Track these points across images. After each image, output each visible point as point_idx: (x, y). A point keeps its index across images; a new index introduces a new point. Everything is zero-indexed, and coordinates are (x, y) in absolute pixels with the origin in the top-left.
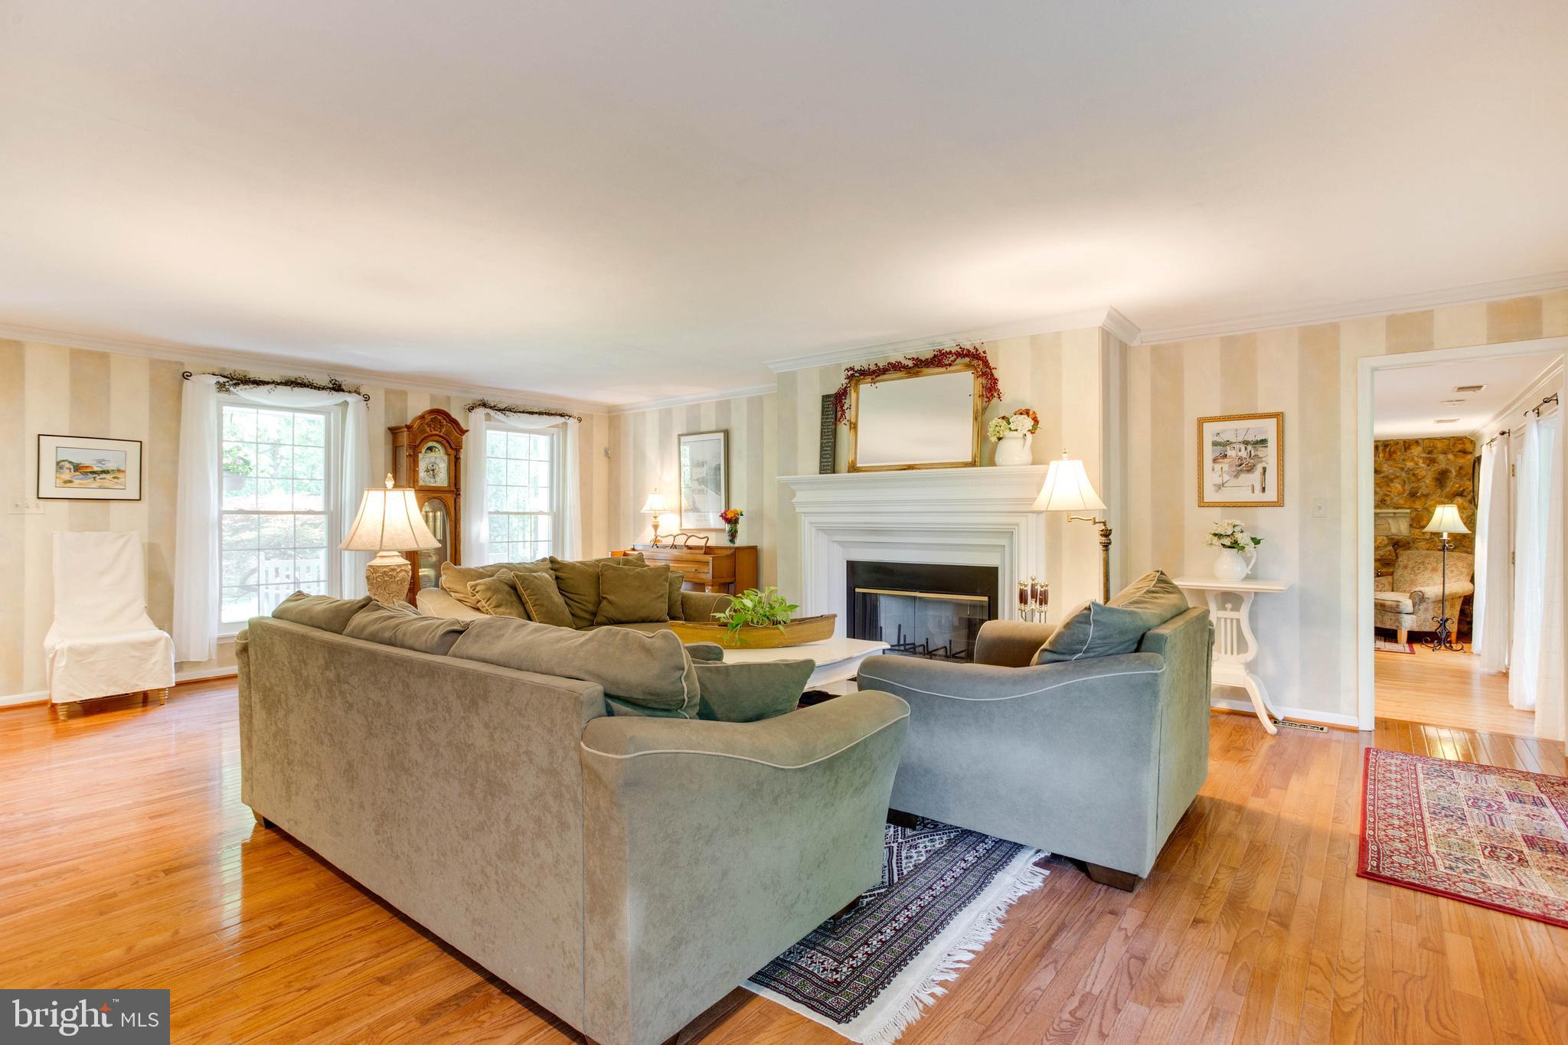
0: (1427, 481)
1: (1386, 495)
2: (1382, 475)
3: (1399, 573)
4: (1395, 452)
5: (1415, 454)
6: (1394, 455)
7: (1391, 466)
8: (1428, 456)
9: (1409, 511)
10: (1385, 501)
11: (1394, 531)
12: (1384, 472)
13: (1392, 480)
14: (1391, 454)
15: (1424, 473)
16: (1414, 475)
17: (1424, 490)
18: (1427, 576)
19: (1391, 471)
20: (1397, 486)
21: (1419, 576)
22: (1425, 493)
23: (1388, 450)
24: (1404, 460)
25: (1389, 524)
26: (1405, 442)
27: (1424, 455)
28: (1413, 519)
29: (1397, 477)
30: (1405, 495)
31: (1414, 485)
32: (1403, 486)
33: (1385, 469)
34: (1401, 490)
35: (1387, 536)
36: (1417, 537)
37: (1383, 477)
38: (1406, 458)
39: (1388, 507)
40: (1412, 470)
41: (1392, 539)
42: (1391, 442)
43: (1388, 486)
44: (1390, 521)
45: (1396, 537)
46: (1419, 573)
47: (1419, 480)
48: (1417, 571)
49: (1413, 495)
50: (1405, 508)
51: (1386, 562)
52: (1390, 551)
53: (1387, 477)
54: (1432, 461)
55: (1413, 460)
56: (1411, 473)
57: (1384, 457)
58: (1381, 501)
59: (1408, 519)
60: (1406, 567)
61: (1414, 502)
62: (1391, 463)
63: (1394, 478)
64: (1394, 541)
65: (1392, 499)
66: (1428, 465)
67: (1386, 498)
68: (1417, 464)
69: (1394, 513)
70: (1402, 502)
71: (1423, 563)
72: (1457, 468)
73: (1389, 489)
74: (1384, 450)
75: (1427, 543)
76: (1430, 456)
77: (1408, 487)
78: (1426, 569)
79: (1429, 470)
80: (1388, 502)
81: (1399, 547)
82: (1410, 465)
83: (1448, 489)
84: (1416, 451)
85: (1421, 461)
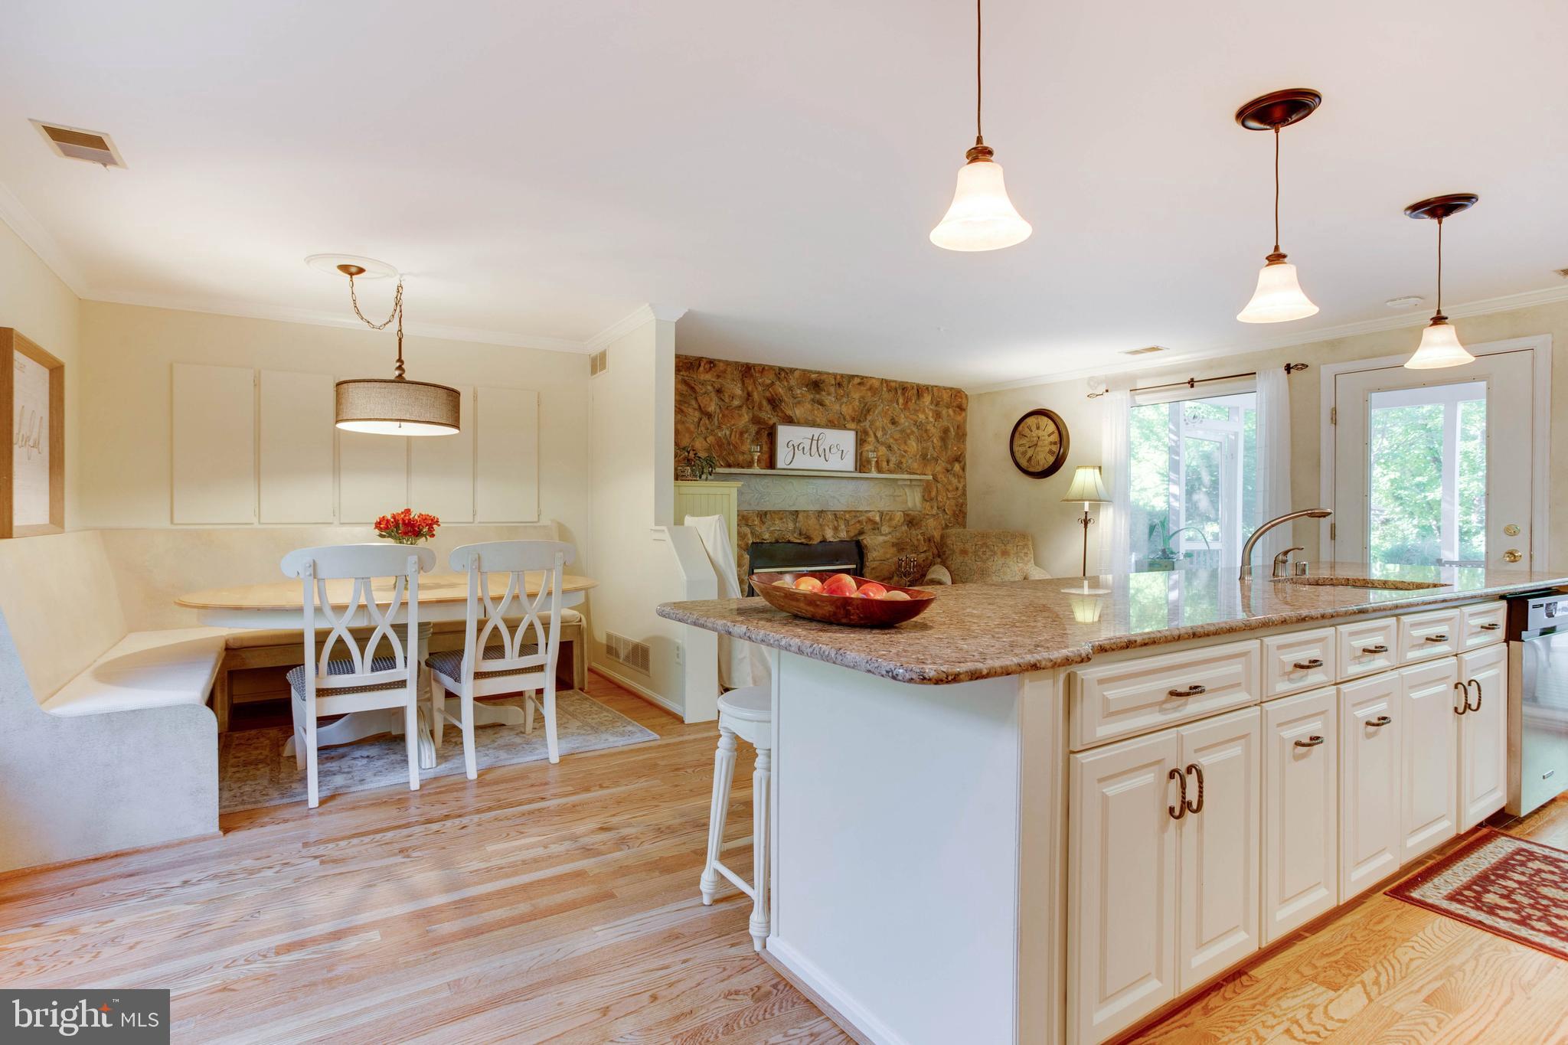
0: (935, 441)
1: (903, 456)
2: (899, 429)
3: (956, 558)
4: (910, 399)
5: (926, 404)
6: (910, 403)
7: (907, 417)
8: (935, 408)
9: (923, 477)
10: (902, 463)
11: (910, 504)
12: (901, 424)
14: (908, 400)
15: (932, 430)
16: (925, 431)
17: (932, 452)
19: (907, 424)
20: (912, 444)
22: (934, 455)
23: (906, 394)
24: (917, 411)
25: (906, 494)
26: (918, 386)
27: (932, 407)
28: (924, 490)
29: (912, 432)
30: (919, 457)
31: (925, 445)
32: (917, 445)
33: (902, 420)
34: (916, 449)
35: (903, 512)
36: (927, 512)
37: (900, 431)
38: (919, 408)
39: (904, 472)
40: (923, 424)
41: (907, 515)
42: (909, 385)
43: (905, 443)
44: (906, 491)
45: (911, 513)
46: (988, 559)
47: (929, 437)
49: (925, 457)
50: (917, 474)
53: (903, 430)
54: (938, 416)
56: (923, 428)
57: (902, 403)
59: (921, 490)
60: (964, 552)
61: (925, 466)
63: (910, 434)
64: (909, 517)
65: (907, 462)
66: (935, 421)
67: (902, 460)
68: (927, 418)
69: (911, 480)
70: (916, 466)
71: (985, 544)
72: (956, 427)
73: (906, 448)
74: (902, 393)
76: (937, 409)
79: (937, 427)
80: (904, 466)
82: (922, 417)
83: (949, 453)
84: (926, 401)
85: (931, 415)
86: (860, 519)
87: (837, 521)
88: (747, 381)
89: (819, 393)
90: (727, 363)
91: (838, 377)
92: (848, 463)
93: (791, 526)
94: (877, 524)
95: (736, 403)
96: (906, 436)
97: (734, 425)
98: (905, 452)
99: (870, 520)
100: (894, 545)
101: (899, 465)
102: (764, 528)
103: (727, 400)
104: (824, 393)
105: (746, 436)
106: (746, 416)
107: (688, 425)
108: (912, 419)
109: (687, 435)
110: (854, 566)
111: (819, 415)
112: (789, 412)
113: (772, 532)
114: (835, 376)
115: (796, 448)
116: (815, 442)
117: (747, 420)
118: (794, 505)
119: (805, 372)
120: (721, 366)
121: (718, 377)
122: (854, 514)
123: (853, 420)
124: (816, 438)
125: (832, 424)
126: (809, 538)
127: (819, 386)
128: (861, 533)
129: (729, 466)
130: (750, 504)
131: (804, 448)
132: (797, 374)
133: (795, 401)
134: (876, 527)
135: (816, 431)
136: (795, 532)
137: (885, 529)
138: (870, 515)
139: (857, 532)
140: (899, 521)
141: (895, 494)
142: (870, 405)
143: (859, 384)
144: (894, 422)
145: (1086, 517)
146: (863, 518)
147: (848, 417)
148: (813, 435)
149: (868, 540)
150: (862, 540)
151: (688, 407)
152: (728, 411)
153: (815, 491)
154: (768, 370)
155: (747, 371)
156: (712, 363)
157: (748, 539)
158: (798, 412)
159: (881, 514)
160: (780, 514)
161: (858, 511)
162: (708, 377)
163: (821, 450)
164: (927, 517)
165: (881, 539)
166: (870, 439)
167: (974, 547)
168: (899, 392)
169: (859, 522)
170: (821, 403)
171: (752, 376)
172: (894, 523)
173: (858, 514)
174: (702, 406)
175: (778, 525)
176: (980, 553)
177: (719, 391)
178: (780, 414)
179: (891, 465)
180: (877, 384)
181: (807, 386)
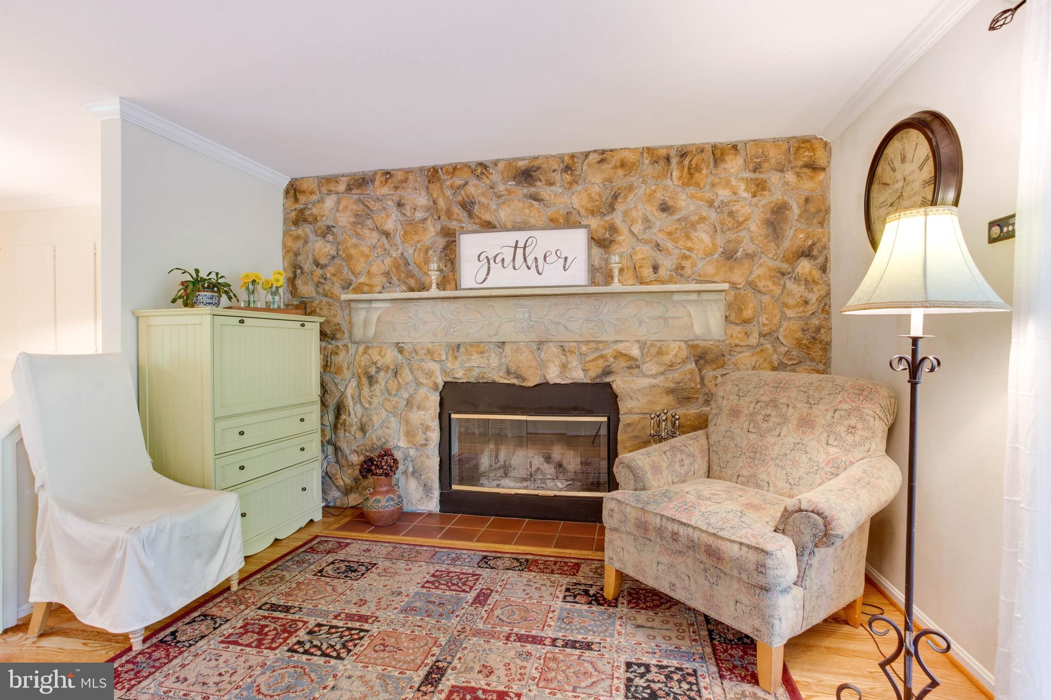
0: (753, 227)
1: (685, 257)
2: (677, 217)
3: (720, 426)
4: (698, 169)
5: (732, 171)
6: (697, 175)
7: (692, 197)
8: (753, 176)
9: (726, 286)
10: (683, 268)
11: (698, 330)
12: (680, 209)
13: (693, 225)
14: (692, 171)
15: (747, 210)
16: (731, 214)
17: (747, 246)
18: (791, 440)
19: (692, 208)
20: (702, 237)
21: (770, 439)
22: (750, 251)
23: (686, 162)
24: (713, 185)
25: (690, 315)
26: (714, 147)
27: (748, 175)
28: (729, 306)
29: (703, 219)
30: (716, 256)
31: (732, 236)
32: (713, 238)
33: (682, 203)
34: (710, 245)
35: (685, 342)
36: (737, 342)
37: (679, 220)
38: (717, 181)
39: (688, 280)
40: (727, 204)
41: (694, 347)
42: (694, 149)
43: (688, 237)
44: (692, 309)
45: (702, 344)
46: (769, 430)
47: (740, 224)
48: (765, 426)
49: (729, 256)
51: (685, 394)
52: (691, 372)
53: (684, 219)
54: (760, 187)
55: (728, 183)
56: (726, 210)
57: (680, 178)
58: (676, 270)
59: (722, 306)
60: (735, 413)
61: (731, 269)
62: (692, 190)
63: (698, 223)
64: (700, 350)
65: (694, 265)
66: (754, 196)
67: (684, 263)
68: (735, 193)
69: (699, 292)
70: (710, 270)
71: (774, 403)
72: (802, 201)
73: (689, 244)
74: (680, 163)
75: (753, 355)
76: (757, 175)
77: (720, 240)
78: (785, 419)
79: (757, 205)
80: (688, 271)
81: (707, 362)
82: (724, 194)
83: (786, 244)
84: (734, 165)
85: (743, 187)
86: (604, 352)
87: (565, 355)
88: (432, 186)
89: (532, 185)
90: (409, 171)
91: (566, 159)
92: (578, 275)
93: (494, 361)
94: (637, 360)
95: (419, 215)
96: (689, 226)
97: (418, 242)
98: (690, 249)
99: (619, 355)
100: (670, 391)
101: (679, 268)
102: (457, 365)
103: (408, 214)
104: (539, 184)
105: (431, 252)
106: (432, 229)
107: (361, 248)
108: (701, 200)
109: (362, 260)
110: (605, 419)
111: (535, 213)
112: (487, 217)
113: (470, 369)
114: (561, 158)
115: (492, 261)
116: (520, 252)
117: (433, 234)
118: (496, 334)
119: (510, 162)
120: (400, 176)
121: (396, 188)
122: (593, 345)
123: (592, 213)
124: (521, 244)
125: (555, 224)
126: (524, 380)
127: (531, 176)
128: (607, 372)
129: (412, 290)
130: (436, 336)
131: (503, 260)
132: (501, 166)
133: (501, 200)
134: (633, 365)
135: (521, 236)
136: (500, 370)
137: (650, 367)
138: (621, 347)
139: (599, 371)
140: (676, 356)
141: (666, 316)
142: (619, 189)
143: (601, 161)
144: (665, 208)
145: (914, 353)
146: (608, 351)
147: (583, 212)
148: (517, 242)
149: (619, 384)
150: (613, 381)
151: (362, 229)
152: (412, 227)
153: (526, 315)
154: (461, 168)
155: (433, 175)
156: (388, 174)
157: (436, 378)
158: (504, 215)
159: (642, 345)
160: (478, 346)
161: (601, 342)
162: (385, 190)
163: (530, 260)
164: (738, 349)
165: (644, 382)
166: (621, 238)
167: (752, 406)
168: (674, 161)
169: (602, 356)
170: (536, 198)
171: (439, 179)
172: (667, 359)
173: (601, 346)
174: (378, 224)
175: (476, 360)
176: (759, 418)
177: (400, 205)
178: (477, 221)
179: (663, 272)
180: (631, 157)
181: (514, 178)
